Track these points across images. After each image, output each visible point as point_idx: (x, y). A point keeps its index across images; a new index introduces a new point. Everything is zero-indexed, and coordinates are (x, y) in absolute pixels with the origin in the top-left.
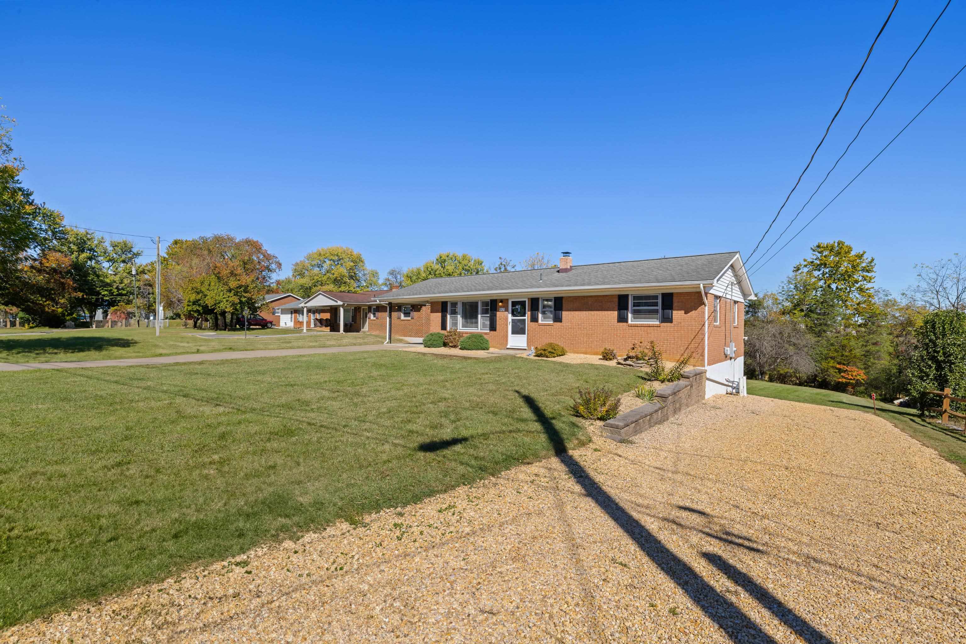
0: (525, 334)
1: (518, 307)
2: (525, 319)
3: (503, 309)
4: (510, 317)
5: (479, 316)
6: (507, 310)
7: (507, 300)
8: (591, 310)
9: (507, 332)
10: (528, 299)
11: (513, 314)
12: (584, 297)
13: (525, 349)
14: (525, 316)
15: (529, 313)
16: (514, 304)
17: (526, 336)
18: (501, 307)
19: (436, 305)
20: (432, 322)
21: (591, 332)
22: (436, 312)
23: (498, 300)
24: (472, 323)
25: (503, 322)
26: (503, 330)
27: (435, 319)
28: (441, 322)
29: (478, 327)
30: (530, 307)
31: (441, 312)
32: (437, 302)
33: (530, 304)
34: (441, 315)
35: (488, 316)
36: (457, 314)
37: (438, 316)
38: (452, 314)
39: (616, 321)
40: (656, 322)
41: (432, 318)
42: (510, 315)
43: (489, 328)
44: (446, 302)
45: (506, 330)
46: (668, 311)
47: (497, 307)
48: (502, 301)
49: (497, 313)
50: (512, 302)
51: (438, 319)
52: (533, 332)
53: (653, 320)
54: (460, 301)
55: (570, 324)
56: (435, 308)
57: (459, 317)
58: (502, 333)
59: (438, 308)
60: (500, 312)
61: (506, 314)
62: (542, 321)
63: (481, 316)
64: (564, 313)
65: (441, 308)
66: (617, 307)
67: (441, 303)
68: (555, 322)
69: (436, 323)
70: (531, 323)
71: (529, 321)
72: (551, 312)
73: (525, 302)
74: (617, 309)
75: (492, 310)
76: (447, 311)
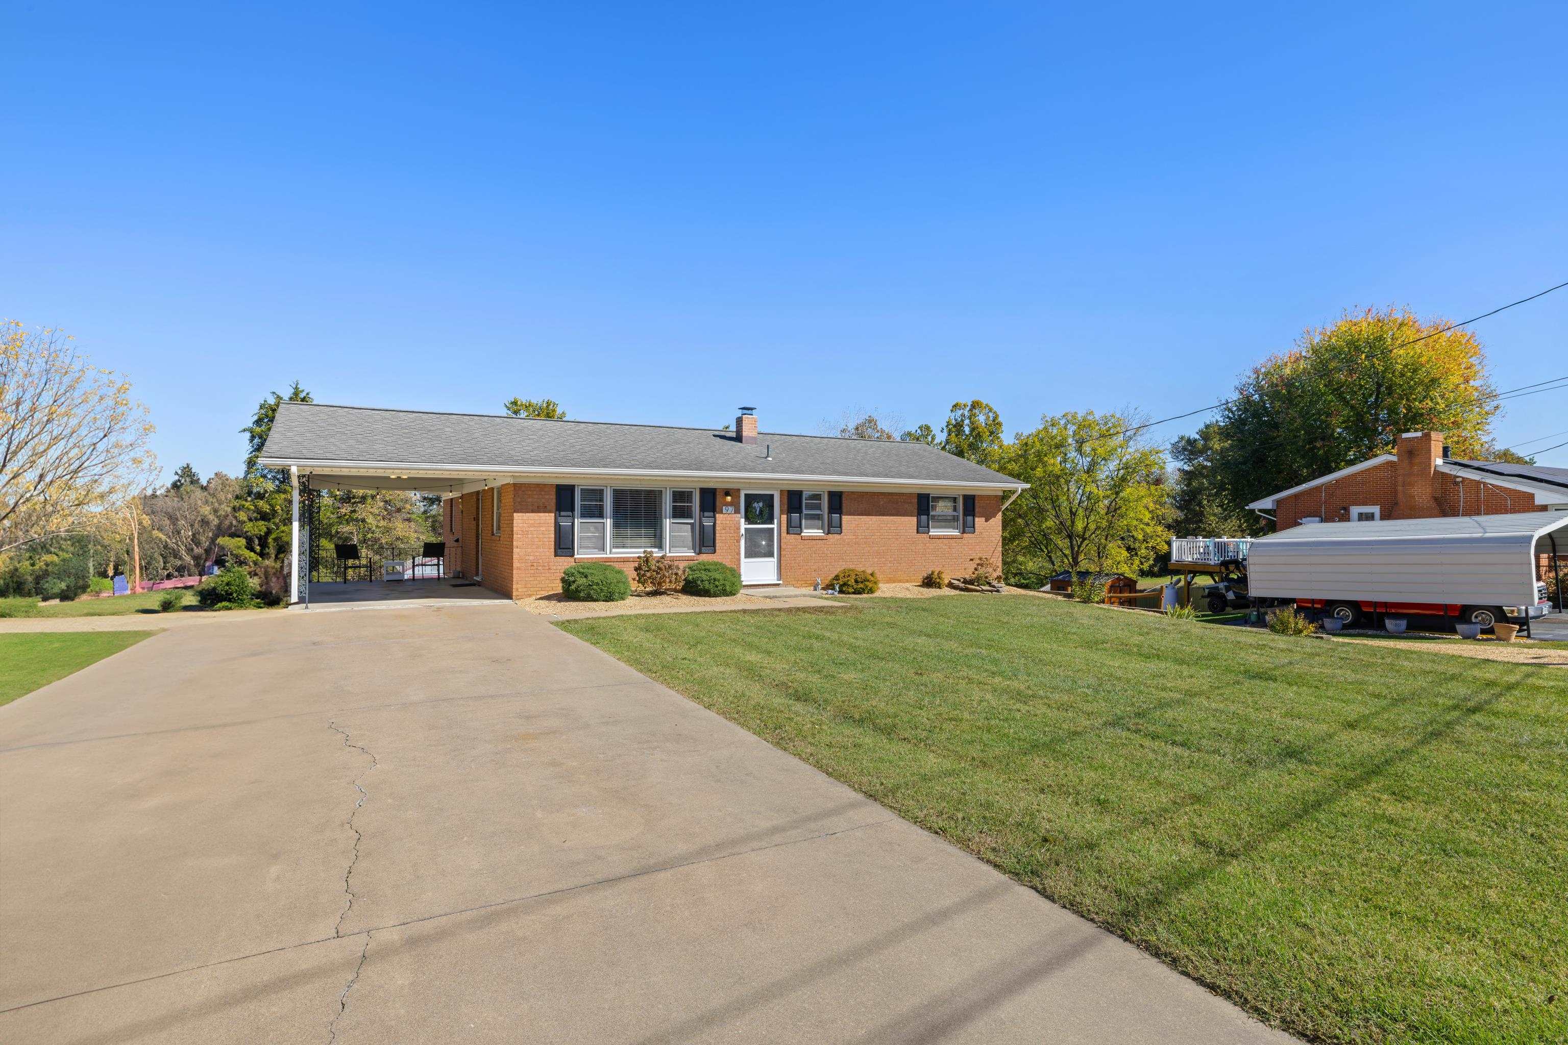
0: (772, 555)
1: (758, 506)
2: (772, 529)
3: (731, 509)
4: (743, 525)
5: (667, 523)
6: (737, 511)
7: (738, 490)
8: (884, 515)
9: (739, 554)
10: (781, 491)
11: (748, 520)
12: (874, 494)
13: (778, 585)
14: (772, 522)
15: (784, 517)
16: (750, 499)
17: (775, 560)
18: (727, 504)
19: (535, 493)
20: (519, 536)
21: (884, 548)
22: (533, 512)
23: (718, 491)
24: (640, 536)
25: (731, 535)
26: (729, 551)
27: (532, 529)
28: (553, 536)
29: (660, 546)
30: (786, 506)
31: (556, 510)
32: (538, 485)
33: (786, 501)
34: (553, 518)
35: (693, 521)
36: (601, 516)
37: (542, 522)
38: (583, 516)
39: (916, 531)
40: (956, 533)
41: (521, 525)
42: (743, 520)
43: (694, 548)
44: (571, 489)
45: (737, 551)
46: (970, 518)
47: (718, 504)
48: (727, 493)
49: (717, 515)
50: (746, 495)
51: (544, 529)
52: (793, 553)
53: (951, 530)
54: (609, 488)
55: (854, 537)
56: (530, 500)
57: (609, 522)
58: (730, 557)
59: (543, 500)
60: (722, 513)
61: (737, 519)
62: (805, 531)
63: (672, 521)
64: (845, 519)
65: (554, 501)
66: (916, 511)
67: (554, 490)
68: (829, 533)
69: (536, 540)
70: (789, 536)
71: (785, 531)
72: (818, 517)
73: (772, 496)
74: (916, 514)
75: (703, 509)
76: (572, 509)
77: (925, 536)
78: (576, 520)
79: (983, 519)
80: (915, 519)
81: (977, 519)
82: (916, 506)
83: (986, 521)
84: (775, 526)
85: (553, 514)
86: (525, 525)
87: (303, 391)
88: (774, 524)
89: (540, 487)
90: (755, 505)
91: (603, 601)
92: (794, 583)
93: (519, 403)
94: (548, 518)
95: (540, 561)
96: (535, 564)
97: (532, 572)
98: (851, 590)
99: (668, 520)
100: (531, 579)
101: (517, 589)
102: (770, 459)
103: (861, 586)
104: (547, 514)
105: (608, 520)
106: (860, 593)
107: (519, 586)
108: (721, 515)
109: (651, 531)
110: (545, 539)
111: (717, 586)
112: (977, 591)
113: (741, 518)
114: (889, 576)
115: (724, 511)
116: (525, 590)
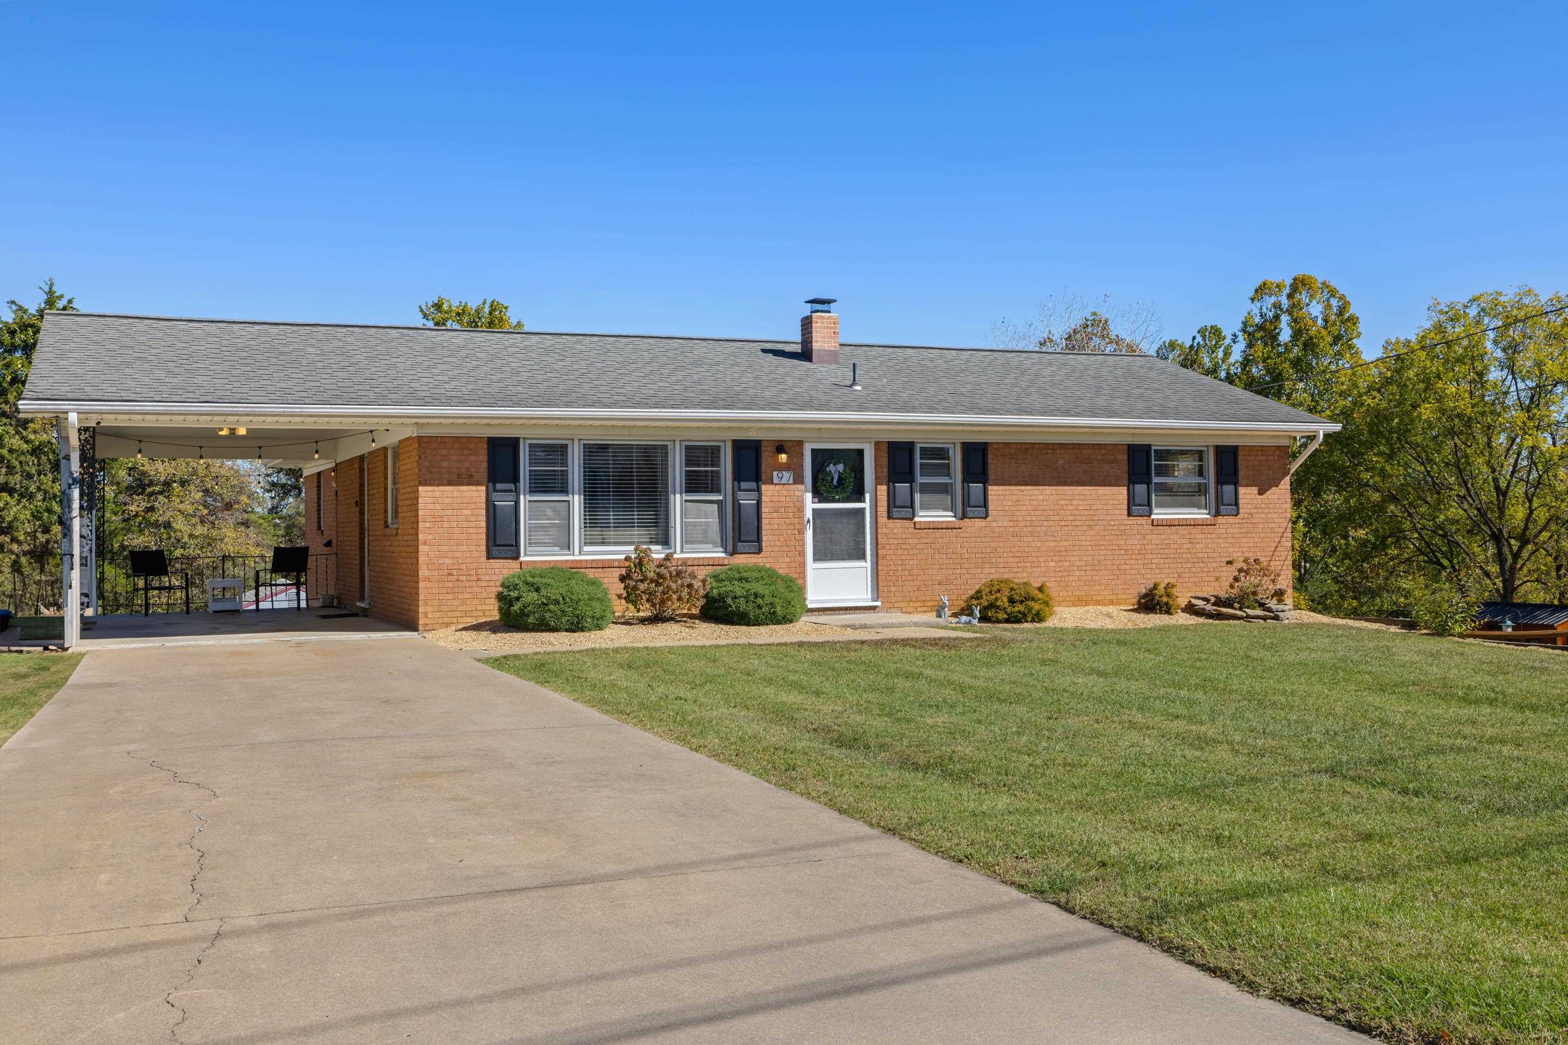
0: (862, 557)
1: (836, 469)
2: (862, 511)
3: (787, 476)
4: (810, 504)
5: (677, 501)
6: (799, 480)
7: (800, 443)
8: (1065, 484)
9: (802, 554)
10: (877, 444)
11: (818, 494)
12: (1046, 446)
13: (874, 608)
14: (861, 499)
15: (883, 489)
16: (822, 458)
17: (867, 564)
18: (782, 468)
19: (453, 452)
20: (428, 525)
21: (1066, 543)
22: (450, 483)
23: (764, 444)
24: (630, 525)
25: (788, 521)
26: (786, 549)
27: (449, 512)
28: (483, 524)
29: (665, 541)
30: (885, 471)
31: (489, 481)
32: (457, 439)
33: (885, 462)
34: (483, 494)
35: (721, 498)
36: (564, 490)
37: (466, 500)
38: (532, 491)
39: (1125, 512)
40: (1202, 515)
41: (430, 506)
42: (809, 496)
43: (724, 545)
44: (512, 444)
45: (799, 548)
46: (1228, 489)
47: (764, 467)
48: (780, 448)
49: (763, 487)
50: (813, 450)
51: (469, 512)
52: (900, 552)
53: (1195, 510)
54: (576, 442)
55: (1011, 524)
56: (445, 464)
57: (577, 501)
58: (787, 560)
59: (467, 464)
60: (772, 483)
61: (798, 493)
62: (921, 514)
63: (685, 498)
64: (993, 490)
65: (485, 465)
66: (1125, 477)
67: (486, 446)
68: (964, 516)
69: (456, 530)
70: (891, 524)
71: (885, 514)
72: (945, 489)
73: (860, 453)
74: (1126, 482)
75: (738, 477)
76: (515, 480)
77: (1143, 521)
78: (522, 497)
79: (1255, 490)
80: (1124, 490)
81: (1242, 490)
82: (1125, 468)
83: (1260, 493)
84: (866, 505)
85: (484, 488)
86: (438, 507)
87: (62, 296)
88: (864, 501)
89: (462, 443)
90: (831, 468)
91: (567, 631)
92: (902, 605)
93: (445, 307)
94: (474, 494)
95: (464, 566)
96: (455, 572)
97: (450, 584)
98: (1002, 616)
99: (678, 496)
100: (449, 596)
101: (426, 614)
102: (858, 388)
103: (1020, 608)
104: (473, 488)
105: (576, 497)
106: (1018, 621)
107: (429, 609)
108: (771, 487)
109: (649, 515)
110: (471, 530)
111: (759, 607)
112: (1239, 618)
113: (806, 491)
114: (1078, 593)
115: (776, 480)
116: (438, 615)
